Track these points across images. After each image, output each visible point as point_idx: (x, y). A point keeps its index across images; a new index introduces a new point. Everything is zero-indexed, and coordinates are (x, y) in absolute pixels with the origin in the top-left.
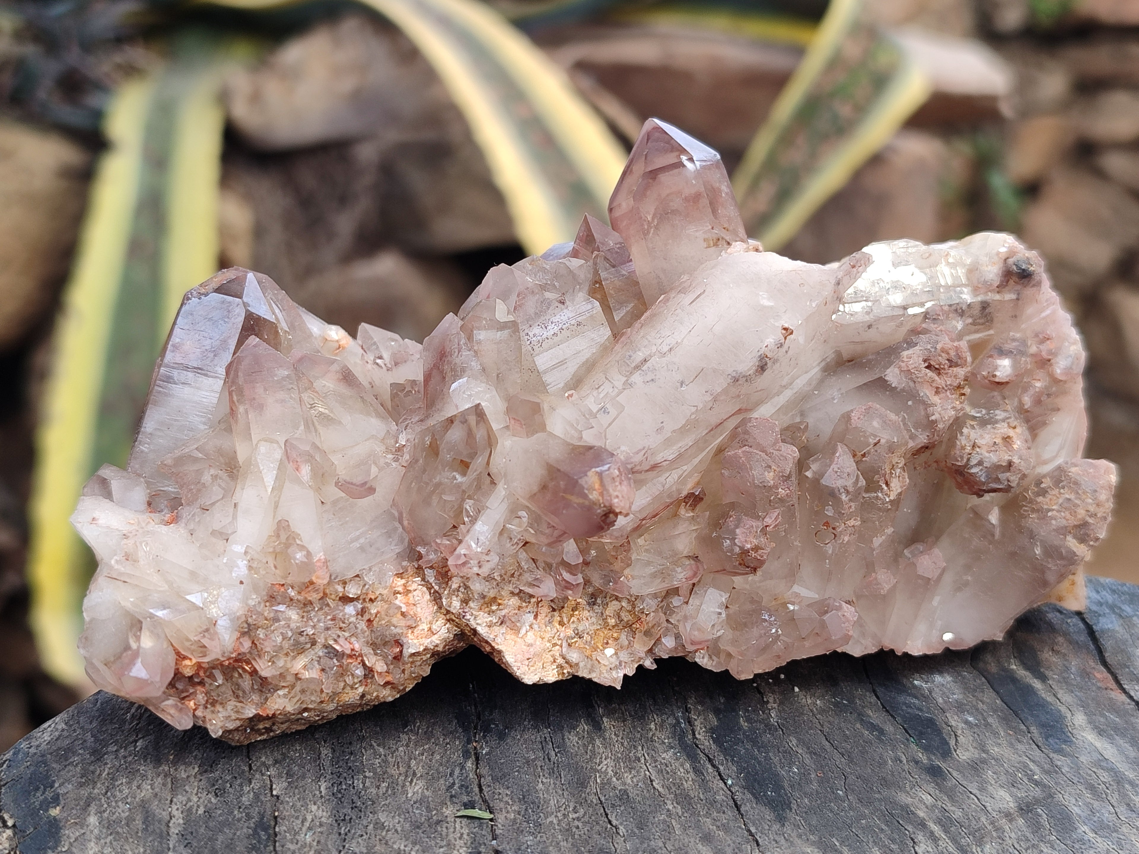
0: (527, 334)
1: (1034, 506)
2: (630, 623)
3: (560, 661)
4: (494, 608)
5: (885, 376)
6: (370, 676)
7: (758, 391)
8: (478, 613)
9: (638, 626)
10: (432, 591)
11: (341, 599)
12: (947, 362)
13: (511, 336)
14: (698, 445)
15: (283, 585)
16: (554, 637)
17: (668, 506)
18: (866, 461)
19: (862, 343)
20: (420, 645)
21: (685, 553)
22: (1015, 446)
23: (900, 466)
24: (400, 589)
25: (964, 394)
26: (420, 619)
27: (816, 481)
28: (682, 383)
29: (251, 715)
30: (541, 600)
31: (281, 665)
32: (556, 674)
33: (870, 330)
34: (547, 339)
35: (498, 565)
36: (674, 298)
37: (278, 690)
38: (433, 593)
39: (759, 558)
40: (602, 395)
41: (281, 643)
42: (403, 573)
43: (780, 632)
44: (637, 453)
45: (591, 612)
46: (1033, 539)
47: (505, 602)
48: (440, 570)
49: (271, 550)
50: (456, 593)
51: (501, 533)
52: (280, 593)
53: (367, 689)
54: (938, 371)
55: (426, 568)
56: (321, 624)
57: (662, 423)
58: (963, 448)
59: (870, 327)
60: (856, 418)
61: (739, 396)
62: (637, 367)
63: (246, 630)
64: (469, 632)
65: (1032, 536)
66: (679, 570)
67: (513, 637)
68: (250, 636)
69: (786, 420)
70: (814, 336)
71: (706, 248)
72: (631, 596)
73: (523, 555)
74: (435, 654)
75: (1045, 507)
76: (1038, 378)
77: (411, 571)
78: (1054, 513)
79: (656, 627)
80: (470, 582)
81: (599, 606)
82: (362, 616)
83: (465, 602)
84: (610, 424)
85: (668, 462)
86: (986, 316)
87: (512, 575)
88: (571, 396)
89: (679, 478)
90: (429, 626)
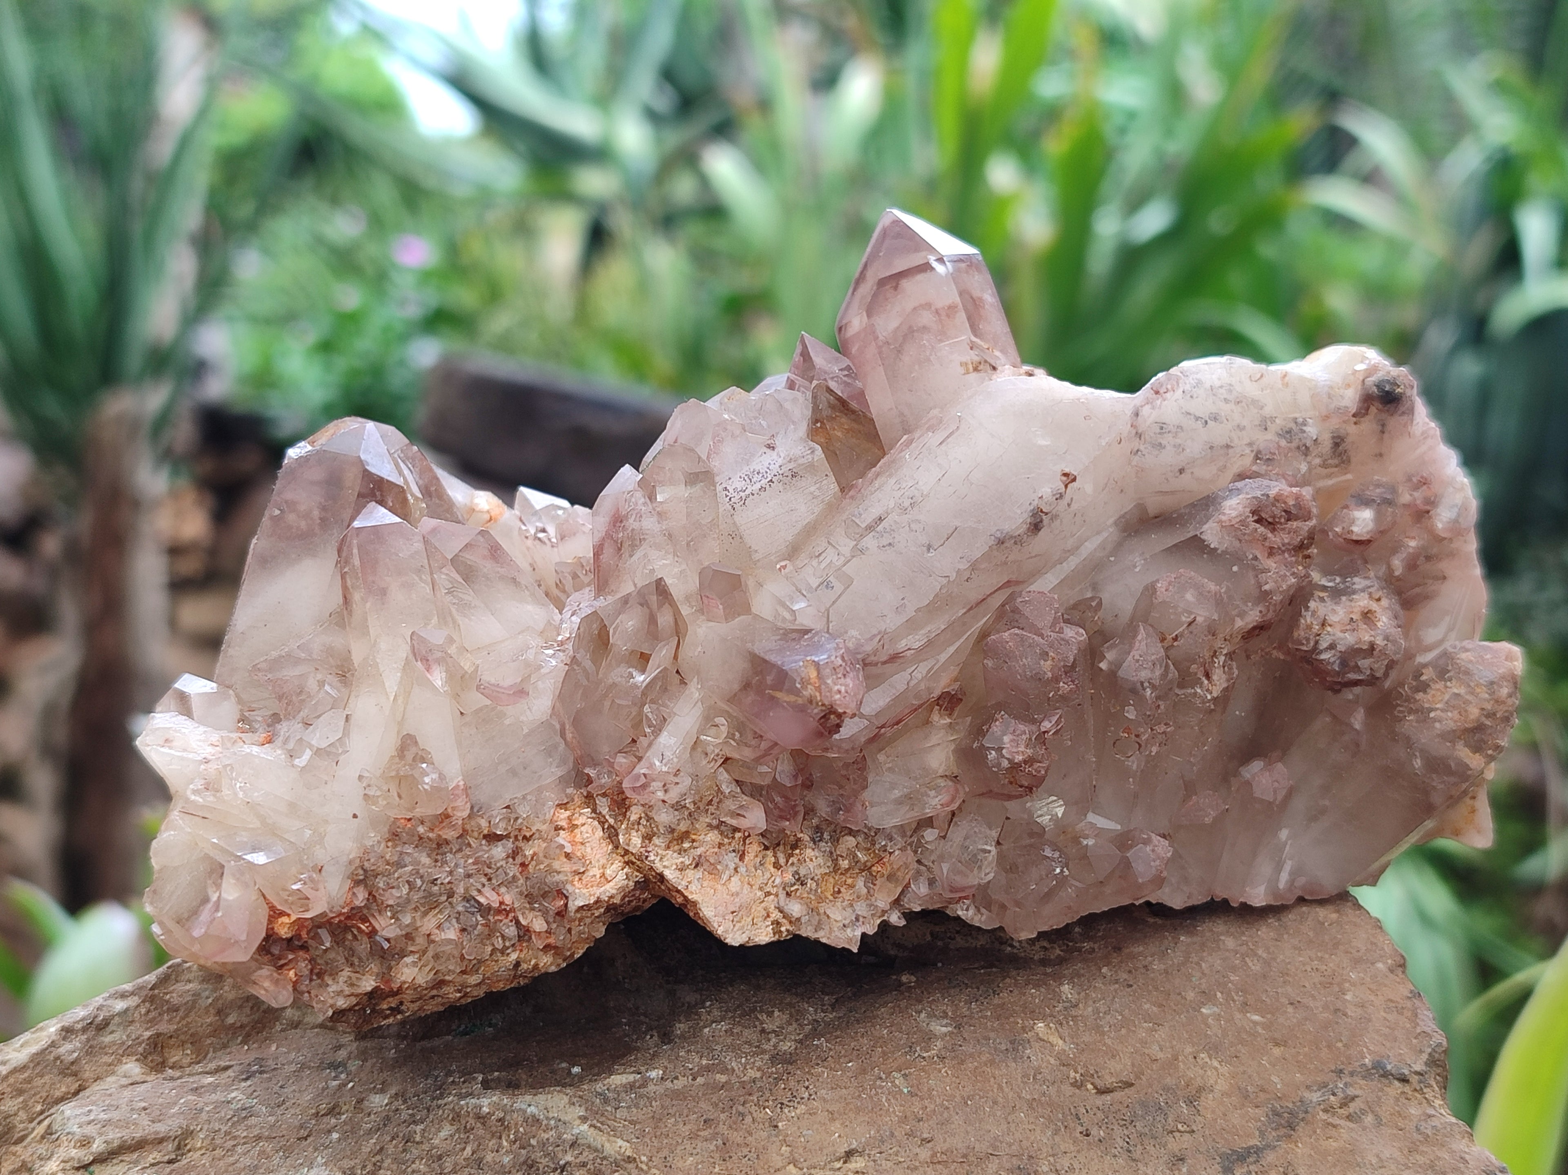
0: (726, 489)
1: (1412, 706)
2: (869, 864)
3: (776, 915)
4: (686, 845)
5: (1201, 533)
6: (526, 938)
7: (1031, 557)
8: (664, 853)
9: (880, 869)
10: (606, 827)
11: (485, 837)
12: (1283, 513)
13: (704, 492)
14: (954, 629)
15: (410, 820)
16: (766, 884)
17: (916, 710)
18: (1178, 646)
19: (1173, 493)
20: (590, 895)
21: (941, 772)
22: (1379, 624)
23: (1225, 652)
24: (564, 824)
25: (1309, 557)
26: (591, 862)
27: (1113, 674)
28: (929, 547)
29: (369, 989)
30: (749, 836)
31: (407, 923)
32: (771, 932)
33: (1183, 475)
34: (753, 494)
35: (690, 789)
36: (919, 438)
37: (405, 956)
38: (608, 828)
39: (1034, 773)
40: (823, 565)
41: (408, 894)
42: (568, 803)
43: (1067, 873)
44: (871, 639)
45: (816, 850)
46: (1411, 748)
47: (702, 837)
48: (615, 797)
49: (393, 774)
50: (636, 827)
51: (694, 747)
52: (407, 830)
53: (522, 956)
54: (1272, 525)
55: (597, 795)
56: (461, 870)
57: (903, 599)
58: (1309, 627)
59: (1181, 471)
60: (1163, 590)
61: (1006, 563)
62: (870, 528)
63: (361, 877)
64: (654, 877)
65: (1408, 742)
66: (932, 793)
67: (711, 883)
68: (366, 886)
69: (1073, 595)
70: (1106, 484)
71: (964, 374)
72: (869, 829)
73: (724, 776)
74: (611, 908)
75: (1426, 705)
76: (1412, 535)
77: (578, 800)
78: (1438, 713)
79: (902, 869)
80: (654, 812)
81: (827, 843)
82: (514, 859)
83: (648, 837)
84: (834, 602)
85: (912, 652)
86: (1340, 455)
87: (710, 803)
88: (785, 567)
89: (929, 671)
90: (601, 871)
